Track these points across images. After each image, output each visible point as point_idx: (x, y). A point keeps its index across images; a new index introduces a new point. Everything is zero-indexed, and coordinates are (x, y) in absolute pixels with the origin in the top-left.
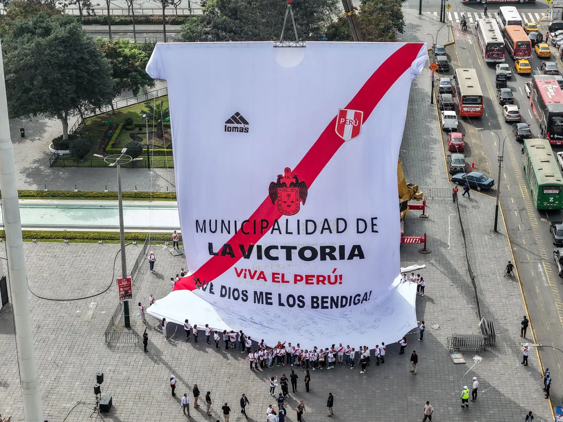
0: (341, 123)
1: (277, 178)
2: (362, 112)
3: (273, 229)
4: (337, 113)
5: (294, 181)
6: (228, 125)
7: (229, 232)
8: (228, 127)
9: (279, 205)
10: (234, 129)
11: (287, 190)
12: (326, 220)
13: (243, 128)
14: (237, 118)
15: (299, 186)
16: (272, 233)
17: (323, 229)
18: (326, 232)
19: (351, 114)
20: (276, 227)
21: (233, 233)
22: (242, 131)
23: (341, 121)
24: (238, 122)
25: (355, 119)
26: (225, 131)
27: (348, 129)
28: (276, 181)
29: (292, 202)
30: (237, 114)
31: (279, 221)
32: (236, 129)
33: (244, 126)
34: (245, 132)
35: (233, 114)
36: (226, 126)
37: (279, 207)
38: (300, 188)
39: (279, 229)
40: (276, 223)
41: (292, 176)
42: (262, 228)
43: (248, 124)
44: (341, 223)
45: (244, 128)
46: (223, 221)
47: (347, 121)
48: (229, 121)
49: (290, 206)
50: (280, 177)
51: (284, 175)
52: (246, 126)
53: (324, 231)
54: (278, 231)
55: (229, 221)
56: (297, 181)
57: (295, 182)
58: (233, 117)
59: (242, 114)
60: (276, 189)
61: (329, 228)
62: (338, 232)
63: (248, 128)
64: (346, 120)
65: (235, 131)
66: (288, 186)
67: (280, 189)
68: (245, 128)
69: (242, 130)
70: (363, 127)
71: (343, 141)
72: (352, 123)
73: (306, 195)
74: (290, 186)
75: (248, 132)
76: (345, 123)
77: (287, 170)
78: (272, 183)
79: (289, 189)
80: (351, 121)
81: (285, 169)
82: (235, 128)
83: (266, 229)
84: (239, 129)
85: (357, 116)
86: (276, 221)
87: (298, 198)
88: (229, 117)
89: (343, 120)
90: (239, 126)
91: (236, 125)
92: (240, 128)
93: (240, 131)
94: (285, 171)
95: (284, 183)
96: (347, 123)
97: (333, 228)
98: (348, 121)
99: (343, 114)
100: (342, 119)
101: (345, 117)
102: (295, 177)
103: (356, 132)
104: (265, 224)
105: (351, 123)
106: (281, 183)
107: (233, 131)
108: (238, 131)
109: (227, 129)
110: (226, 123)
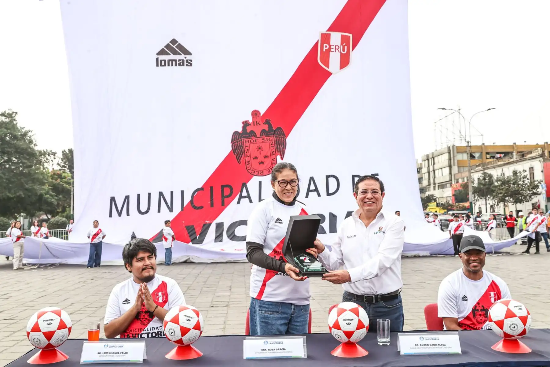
0: (324, 51)
1: (242, 125)
2: (351, 35)
3: (241, 197)
4: (318, 38)
5: (266, 127)
6: (161, 57)
7: (171, 209)
8: (161, 61)
9: (247, 163)
10: (170, 62)
11: (257, 141)
12: (312, 179)
13: (183, 60)
14: (174, 47)
15: (274, 134)
16: (238, 203)
17: (309, 191)
18: (313, 195)
19: (336, 38)
20: (244, 193)
21: (177, 209)
22: (183, 65)
23: (325, 48)
24: (175, 53)
25: (342, 44)
26: (157, 65)
27: (335, 58)
28: (240, 130)
29: (265, 157)
30: (174, 41)
31: (248, 185)
32: (174, 62)
33: (186, 58)
34: (187, 65)
35: (167, 41)
36: (157, 59)
37: (247, 166)
38: (276, 137)
39: (249, 197)
40: (244, 189)
41: (263, 121)
42: (223, 196)
43: (191, 54)
44: (333, 183)
45: (185, 60)
46: (161, 194)
47: (332, 47)
48: (162, 52)
49: (263, 163)
50: (246, 124)
51: (251, 121)
52: (189, 57)
53: (310, 193)
54: (247, 199)
55: (172, 193)
56: (270, 126)
57: (267, 130)
58: (168, 46)
59: (180, 41)
60: (241, 140)
61: (316, 190)
62: (328, 194)
63: (191, 61)
64: (330, 46)
65: (172, 65)
66: (258, 136)
67: (247, 140)
68: (187, 61)
69: (182, 63)
70: (354, 55)
71: (330, 74)
72: (339, 50)
73: (284, 145)
74: (261, 135)
75: (191, 65)
76: (329, 50)
77: (255, 113)
78: (236, 133)
79: (260, 140)
80: (337, 47)
81: (253, 112)
82: (172, 61)
83: (230, 199)
84: (178, 62)
85: (344, 40)
86: (244, 185)
87: (274, 150)
88: (162, 46)
89: (326, 47)
90: (177, 57)
91: (172, 57)
92: (179, 60)
93: (180, 65)
94: (252, 115)
95: (252, 132)
96: (332, 50)
97: (322, 189)
98: (334, 47)
99: (325, 38)
100: (325, 45)
101: (328, 42)
102: (268, 123)
103: (345, 61)
104: (227, 191)
105: (337, 49)
106: (248, 131)
107: (169, 65)
108: (176, 65)
109: (160, 63)
110: (158, 54)
